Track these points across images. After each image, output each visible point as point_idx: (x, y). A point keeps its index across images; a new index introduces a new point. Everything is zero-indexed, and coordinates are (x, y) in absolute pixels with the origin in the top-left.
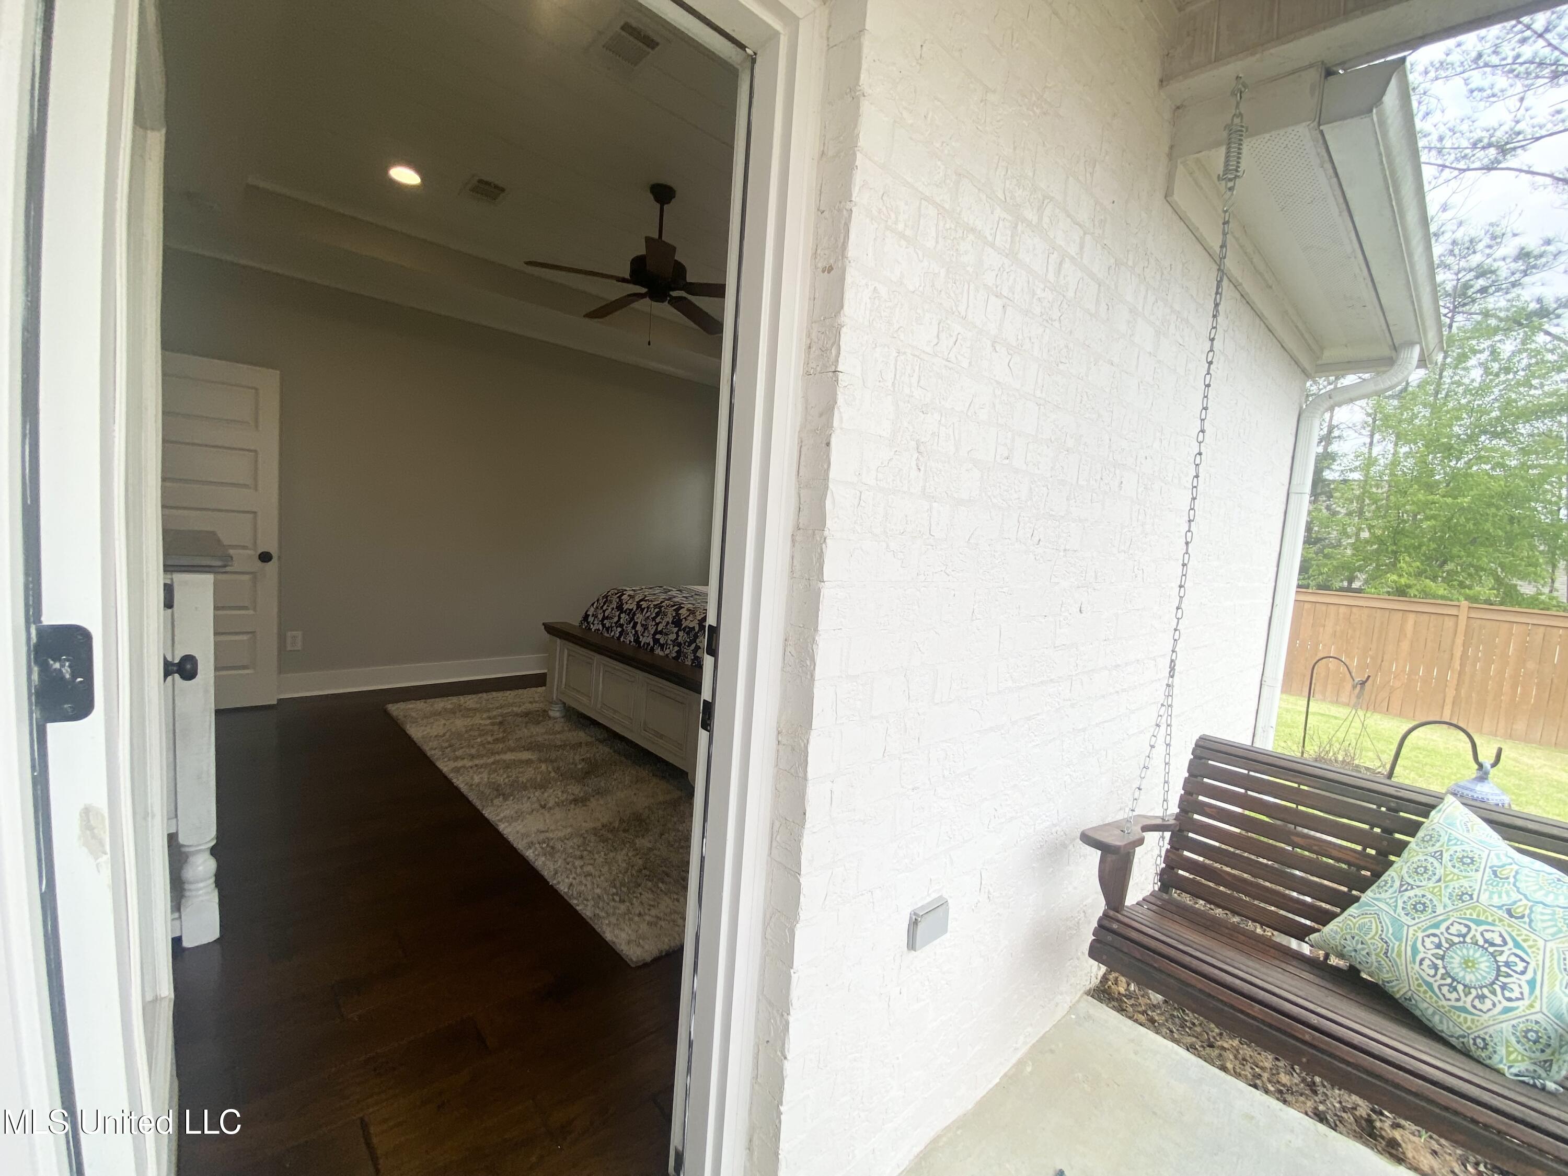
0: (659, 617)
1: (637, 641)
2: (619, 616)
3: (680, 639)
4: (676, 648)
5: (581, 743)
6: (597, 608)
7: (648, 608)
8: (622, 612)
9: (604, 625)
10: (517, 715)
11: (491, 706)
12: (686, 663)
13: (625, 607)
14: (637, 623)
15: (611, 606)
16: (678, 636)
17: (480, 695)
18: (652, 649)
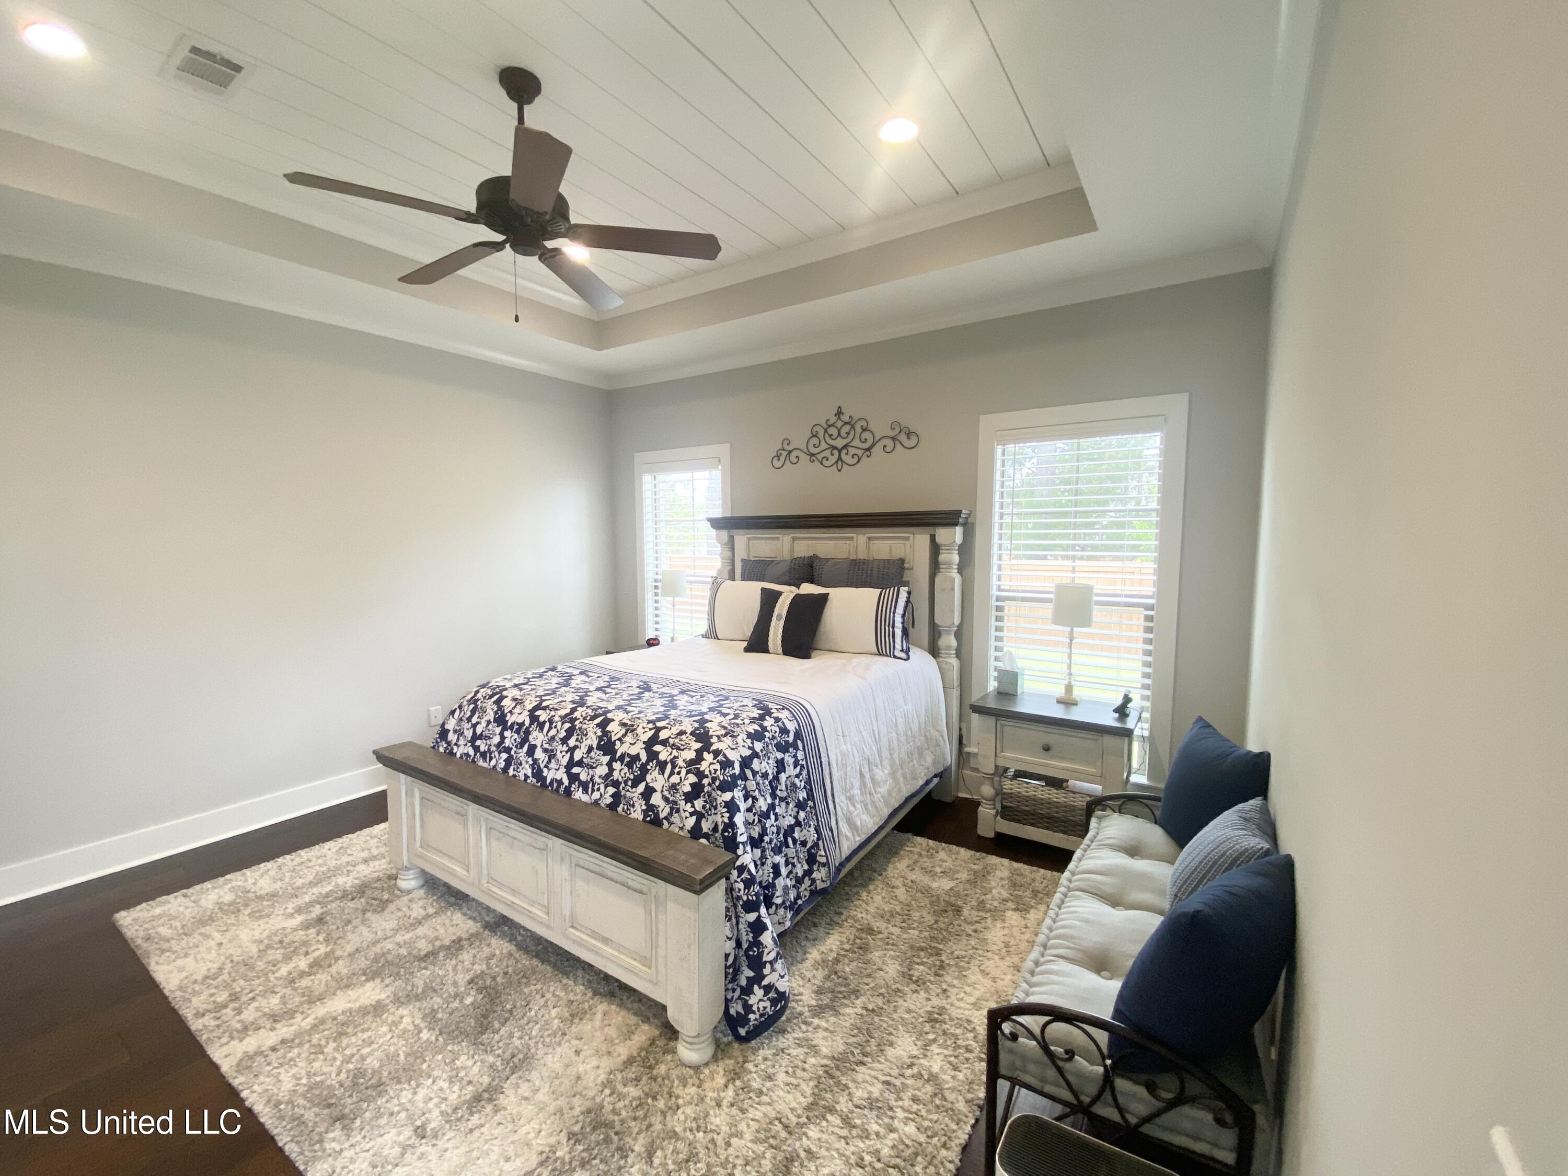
0: (574, 738)
1: (538, 774)
2: (501, 734)
3: (616, 775)
4: (611, 790)
5: (460, 940)
6: (461, 720)
7: (551, 721)
8: (505, 729)
9: (476, 749)
10: (345, 895)
11: (299, 882)
12: (634, 815)
13: (510, 719)
14: (535, 746)
15: (486, 718)
16: (611, 770)
17: (280, 860)
18: (568, 792)
